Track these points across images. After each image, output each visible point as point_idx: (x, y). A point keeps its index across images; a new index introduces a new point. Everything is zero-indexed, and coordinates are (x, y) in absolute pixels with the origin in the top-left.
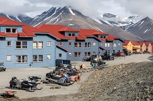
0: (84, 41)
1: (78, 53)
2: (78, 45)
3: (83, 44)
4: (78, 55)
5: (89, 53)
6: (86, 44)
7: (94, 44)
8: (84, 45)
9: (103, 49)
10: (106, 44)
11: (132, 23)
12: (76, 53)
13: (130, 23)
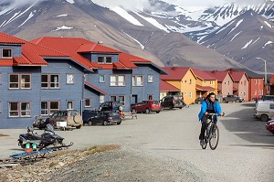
0: (37, 69)
1: (20, 106)
2: (22, 82)
3: (35, 78)
4: (20, 110)
5: (54, 105)
6: (44, 78)
7: (70, 79)
8: (39, 82)
9: (98, 94)
10: (113, 79)
11: (215, 25)
12: (14, 106)
13: (210, 25)
